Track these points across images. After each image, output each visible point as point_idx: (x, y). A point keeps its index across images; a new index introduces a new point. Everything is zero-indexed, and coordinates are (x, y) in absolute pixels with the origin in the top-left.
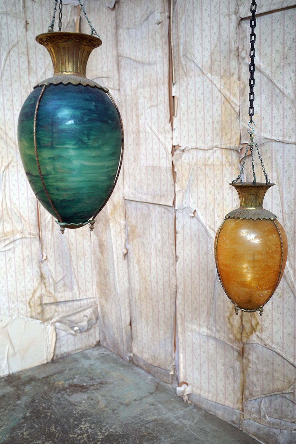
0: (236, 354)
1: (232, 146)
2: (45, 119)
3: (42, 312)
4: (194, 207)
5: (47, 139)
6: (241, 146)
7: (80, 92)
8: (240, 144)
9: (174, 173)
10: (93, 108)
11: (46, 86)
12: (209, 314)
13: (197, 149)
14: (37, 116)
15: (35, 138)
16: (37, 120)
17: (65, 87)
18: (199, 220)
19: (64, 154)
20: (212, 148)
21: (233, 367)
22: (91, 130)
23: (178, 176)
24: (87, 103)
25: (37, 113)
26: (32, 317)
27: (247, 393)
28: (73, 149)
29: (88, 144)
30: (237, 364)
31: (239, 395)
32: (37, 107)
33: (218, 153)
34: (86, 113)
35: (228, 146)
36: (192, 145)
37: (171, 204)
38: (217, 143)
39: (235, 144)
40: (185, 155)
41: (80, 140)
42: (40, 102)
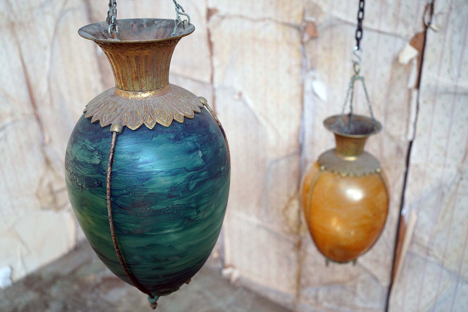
0: (291, 246)
1: (293, 21)
2: (126, 196)
3: (55, 201)
5: (133, 225)
6: (304, 24)
7: (177, 139)
8: (304, 20)
9: (211, 44)
11: (117, 132)
12: (259, 204)
13: (241, 17)
18: (246, 104)
20: (264, 19)
21: (288, 258)
22: (201, 198)
23: (216, 47)
24: (191, 156)
25: (111, 186)
26: (43, 209)
27: (303, 281)
28: (176, 232)
29: (197, 219)
30: (293, 255)
31: (294, 282)
32: (108, 177)
33: (272, 27)
34: (193, 175)
35: (286, 20)
36: (234, 11)
38: (270, 13)
39: (296, 19)
40: (225, 23)
41: (186, 218)
42: (111, 166)
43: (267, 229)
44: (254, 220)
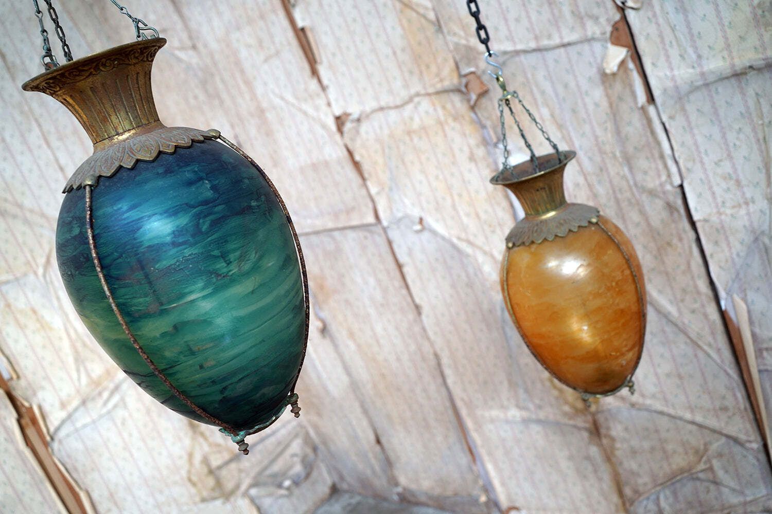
0: (585, 434)
1: (447, 84)
2: (120, 260)
4: (416, 213)
5: (141, 300)
6: (464, 81)
8: (461, 76)
9: (357, 165)
10: (209, 194)
11: (90, 186)
12: (512, 385)
13: (382, 109)
14: (99, 259)
15: (115, 308)
16: (102, 268)
17: (133, 173)
18: (434, 233)
19: (191, 315)
20: (411, 100)
21: (588, 458)
22: (226, 241)
23: (366, 167)
24: (193, 189)
25: (97, 253)
27: (628, 491)
28: (204, 297)
29: (231, 273)
30: (594, 451)
31: (615, 498)
32: (91, 242)
33: (425, 104)
34: (201, 212)
35: (439, 86)
36: (371, 105)
37: (371, 219)
38: (416, 87)
39: (451, 80)
40: (364, 127)
41: (211, 273)
42: (92, 227)
43: (539, 421)
44: (514, 413)
